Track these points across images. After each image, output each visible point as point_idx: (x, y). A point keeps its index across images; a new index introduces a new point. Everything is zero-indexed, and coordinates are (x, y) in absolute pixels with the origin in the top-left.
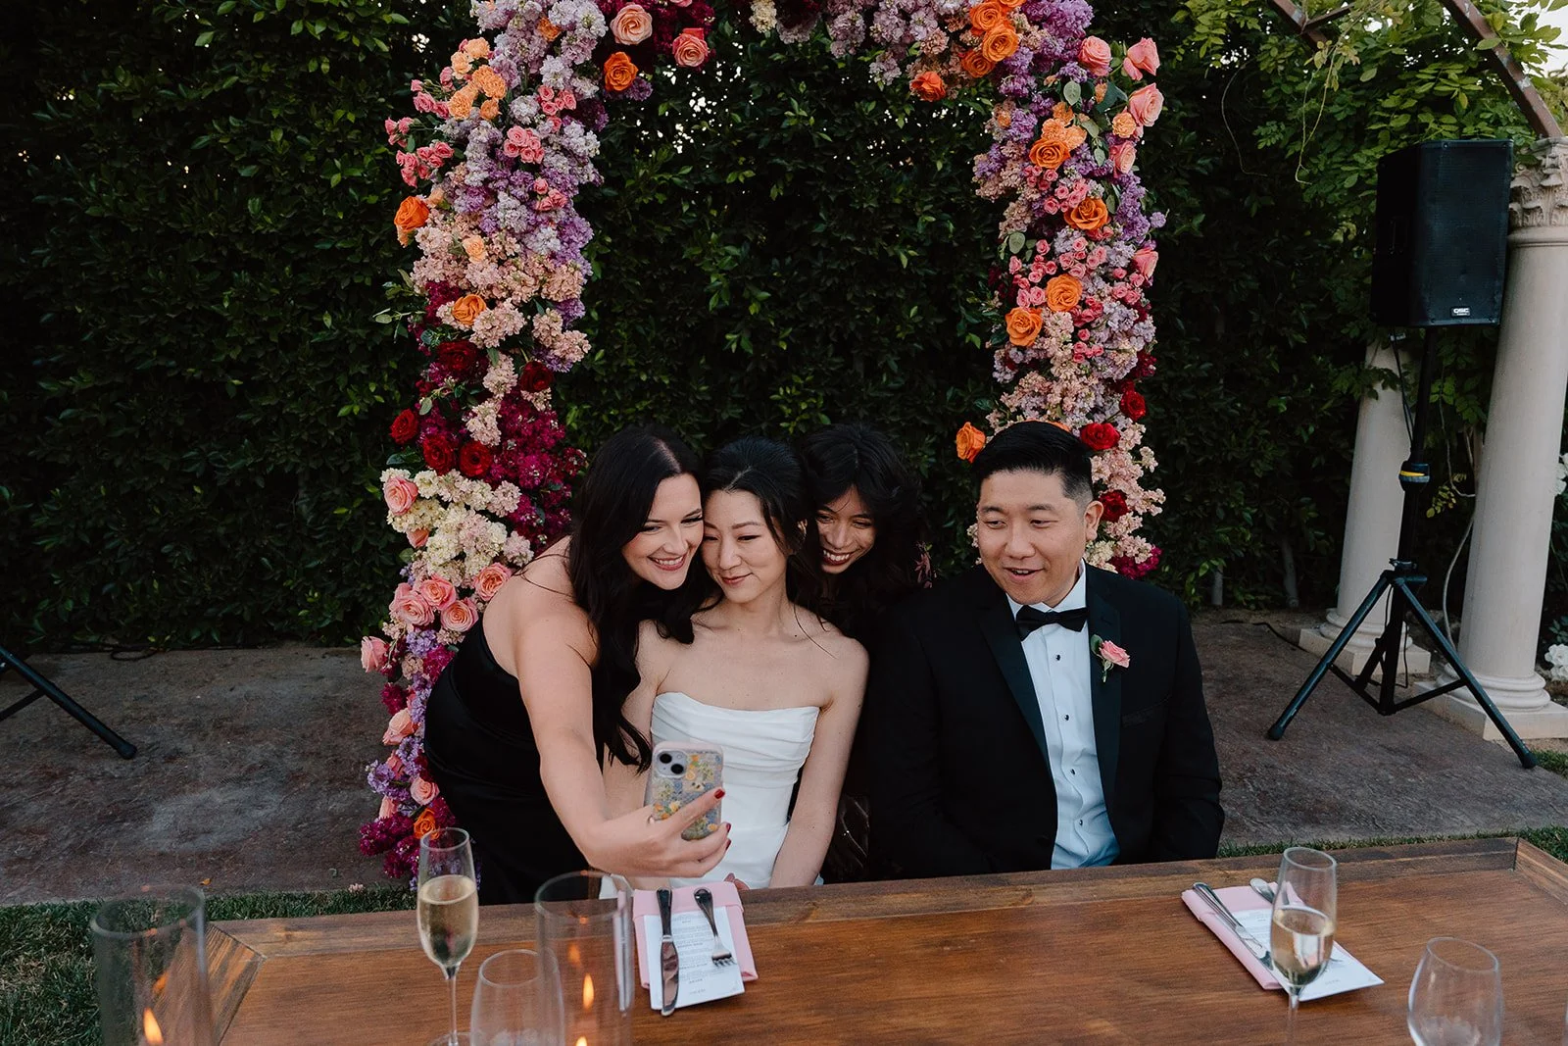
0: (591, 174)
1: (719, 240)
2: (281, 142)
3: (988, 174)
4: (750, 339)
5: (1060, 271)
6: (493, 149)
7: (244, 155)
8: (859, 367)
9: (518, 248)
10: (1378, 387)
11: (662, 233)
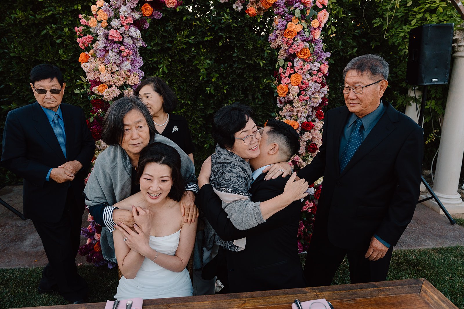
0: (141, 43)
1: (204, 59)
2: (68, 32)
3: (272, 40)
4: (214, 89)
5: (295, 72)
6: (106, 36)
7: (57, 36)
8: (250, 97)
9: (117, 68)
10: (411, 102)
11: (186, 57)
